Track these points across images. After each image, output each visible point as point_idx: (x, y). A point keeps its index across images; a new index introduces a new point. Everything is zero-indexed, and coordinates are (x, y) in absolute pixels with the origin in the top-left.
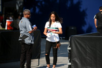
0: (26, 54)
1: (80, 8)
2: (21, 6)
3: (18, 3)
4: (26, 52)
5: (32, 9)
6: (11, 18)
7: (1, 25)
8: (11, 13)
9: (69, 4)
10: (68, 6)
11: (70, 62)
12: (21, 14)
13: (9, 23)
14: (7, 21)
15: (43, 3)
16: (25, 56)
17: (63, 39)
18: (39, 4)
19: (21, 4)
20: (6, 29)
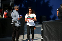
0: (15, 32)
1: (49, 4)
2: (13, 3)
3: (11, 1)
4: (16, 31)
5: (19, 5)
6: (6, 11)
7: (1, 15)
8: (7, 8)
9: (42, 2)
10: (42, 3)
11: (42, 37)
12: (13, 8)
13: (5, 14)
14: (4, 12)
15: (26, 1)
16: (15, 33)
17: (38, 23)
18: (24, 2)
19: (13, 2)
20: (4, 17)
